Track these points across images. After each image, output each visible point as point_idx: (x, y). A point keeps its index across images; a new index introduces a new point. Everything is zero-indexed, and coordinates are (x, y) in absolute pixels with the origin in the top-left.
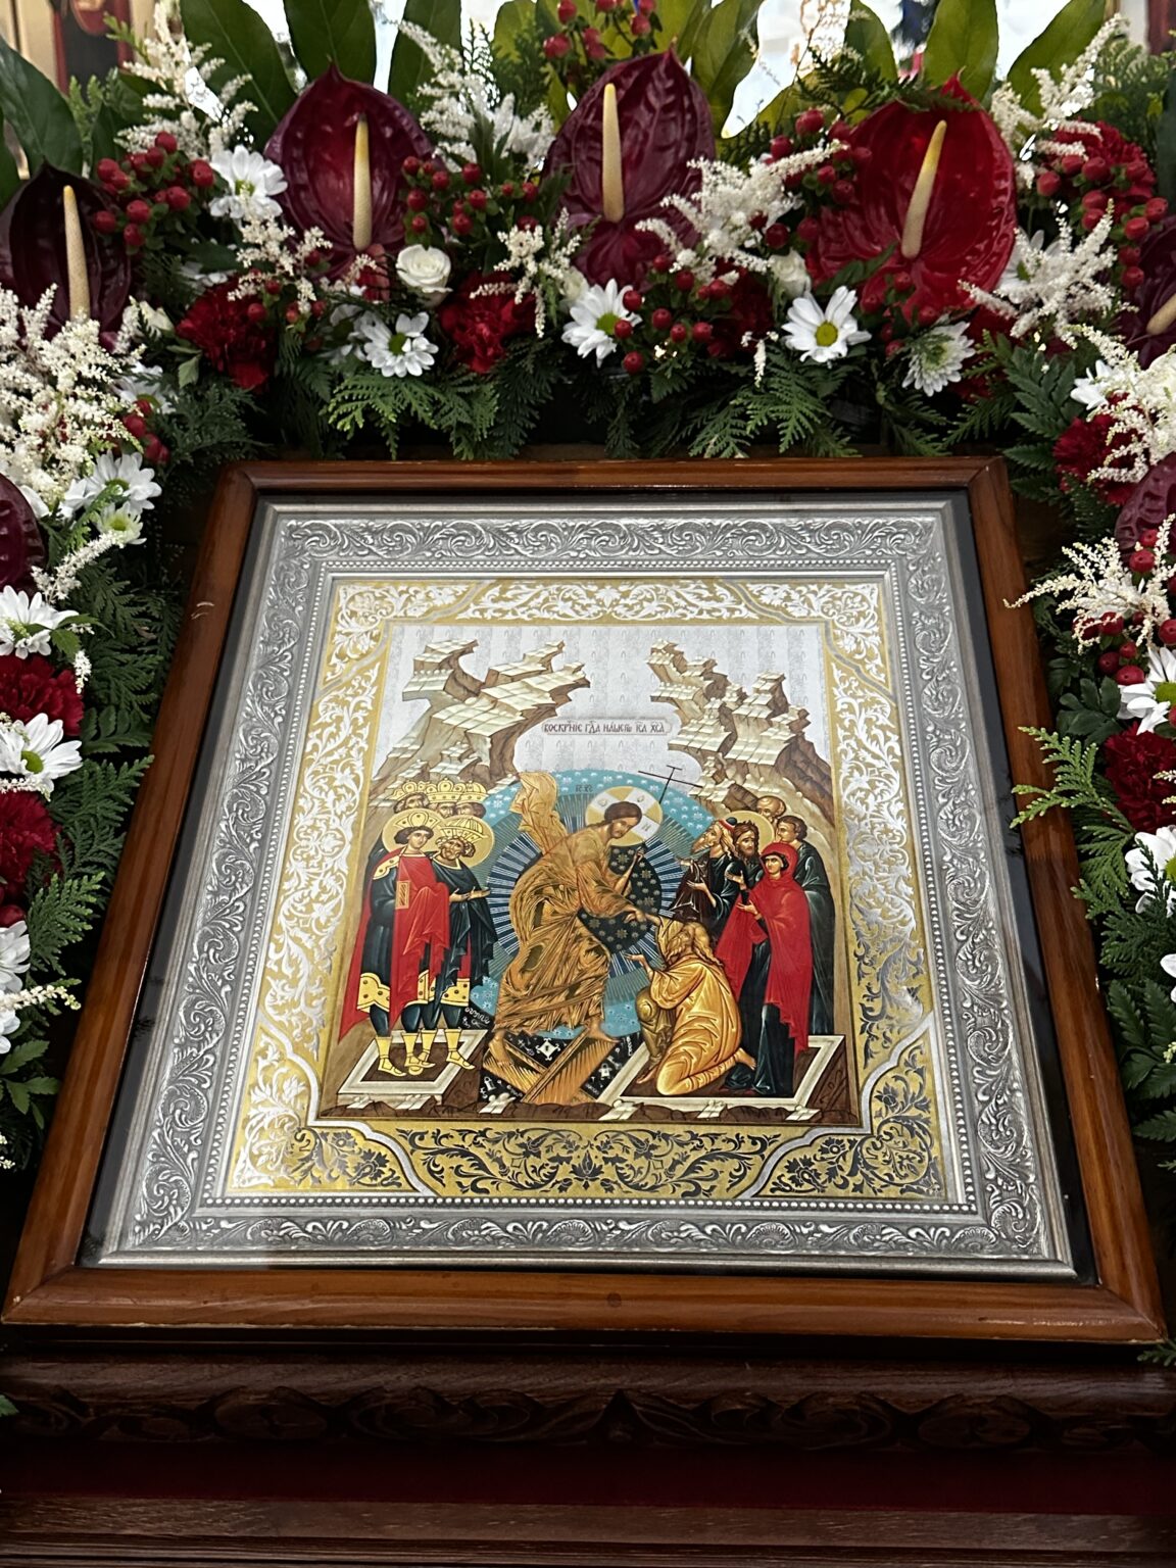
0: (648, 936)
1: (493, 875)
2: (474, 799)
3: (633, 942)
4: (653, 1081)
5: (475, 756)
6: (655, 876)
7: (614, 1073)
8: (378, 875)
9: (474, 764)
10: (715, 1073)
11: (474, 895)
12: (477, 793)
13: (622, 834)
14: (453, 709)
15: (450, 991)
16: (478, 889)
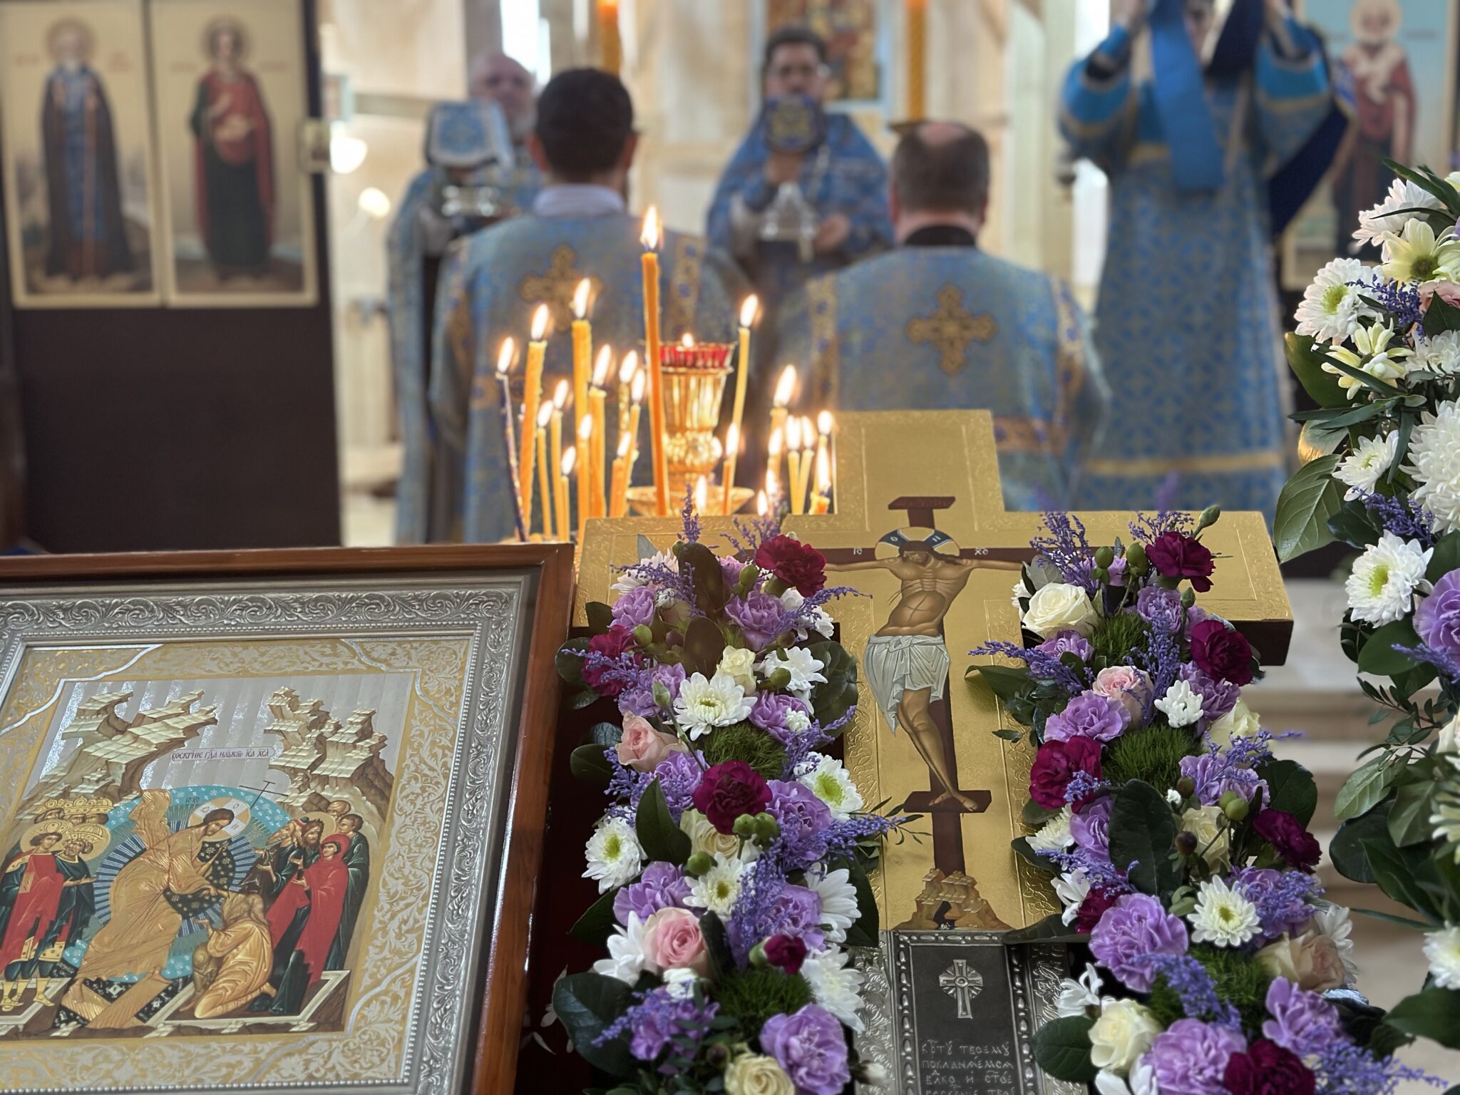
0: (217, 906)
1: (104, 866)
2: (102, 811)
3: (203, 910)
4: (193, 1009)
5: (110, 779)
6: (233, 862)
7: (162, 1005)
8: (10, 869)
9: (107, 785)
10: (243, 1001)
11: (84, 881)
12: (106, 806)
13: (214, 832)
14: (100, 745)
15: (48, 952)
16: (88, 876)
